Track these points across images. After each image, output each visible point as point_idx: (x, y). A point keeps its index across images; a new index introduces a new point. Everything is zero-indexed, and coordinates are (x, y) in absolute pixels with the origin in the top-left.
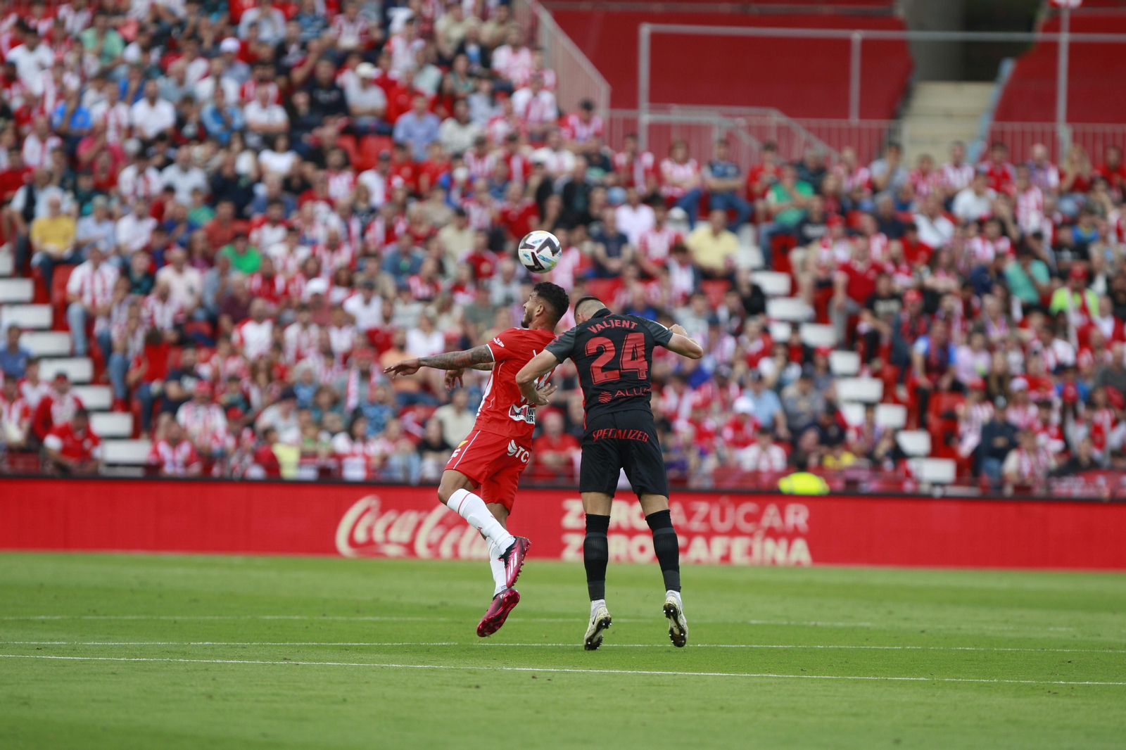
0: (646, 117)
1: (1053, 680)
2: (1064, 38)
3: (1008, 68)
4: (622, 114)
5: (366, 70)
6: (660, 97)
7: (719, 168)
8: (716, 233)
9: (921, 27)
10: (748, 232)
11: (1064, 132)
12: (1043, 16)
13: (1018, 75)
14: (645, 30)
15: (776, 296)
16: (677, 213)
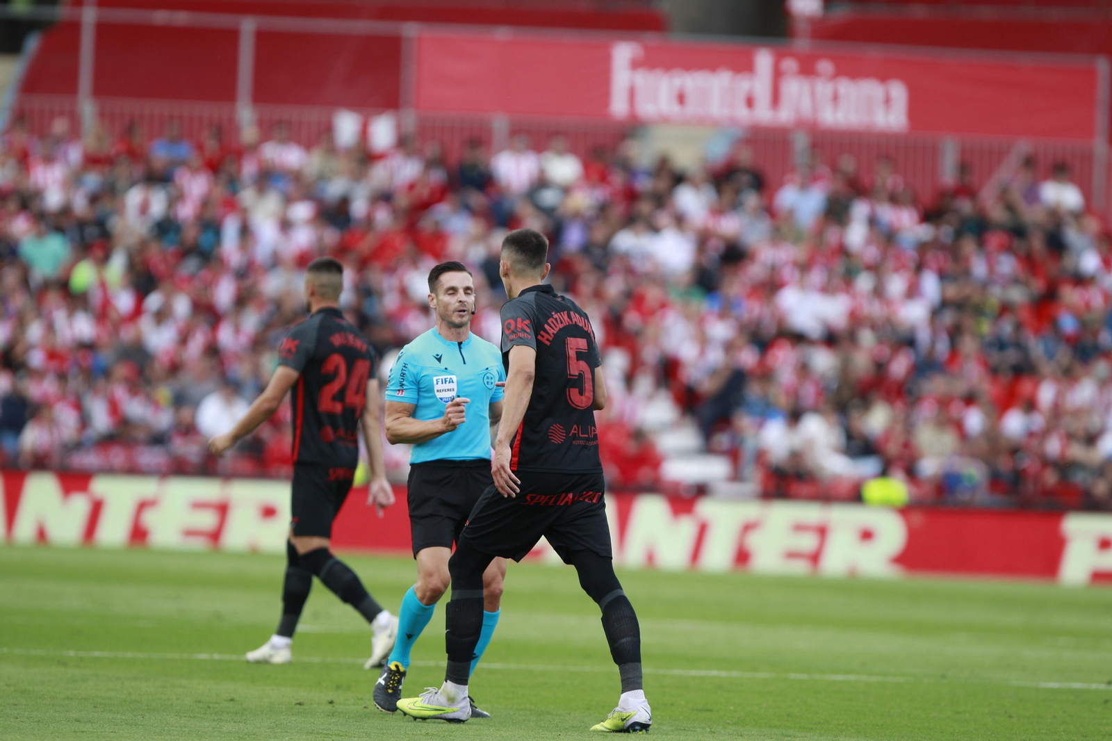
2: (89, 16)
3: (33, 44)
11: (87, 108)
13: (45, 51)
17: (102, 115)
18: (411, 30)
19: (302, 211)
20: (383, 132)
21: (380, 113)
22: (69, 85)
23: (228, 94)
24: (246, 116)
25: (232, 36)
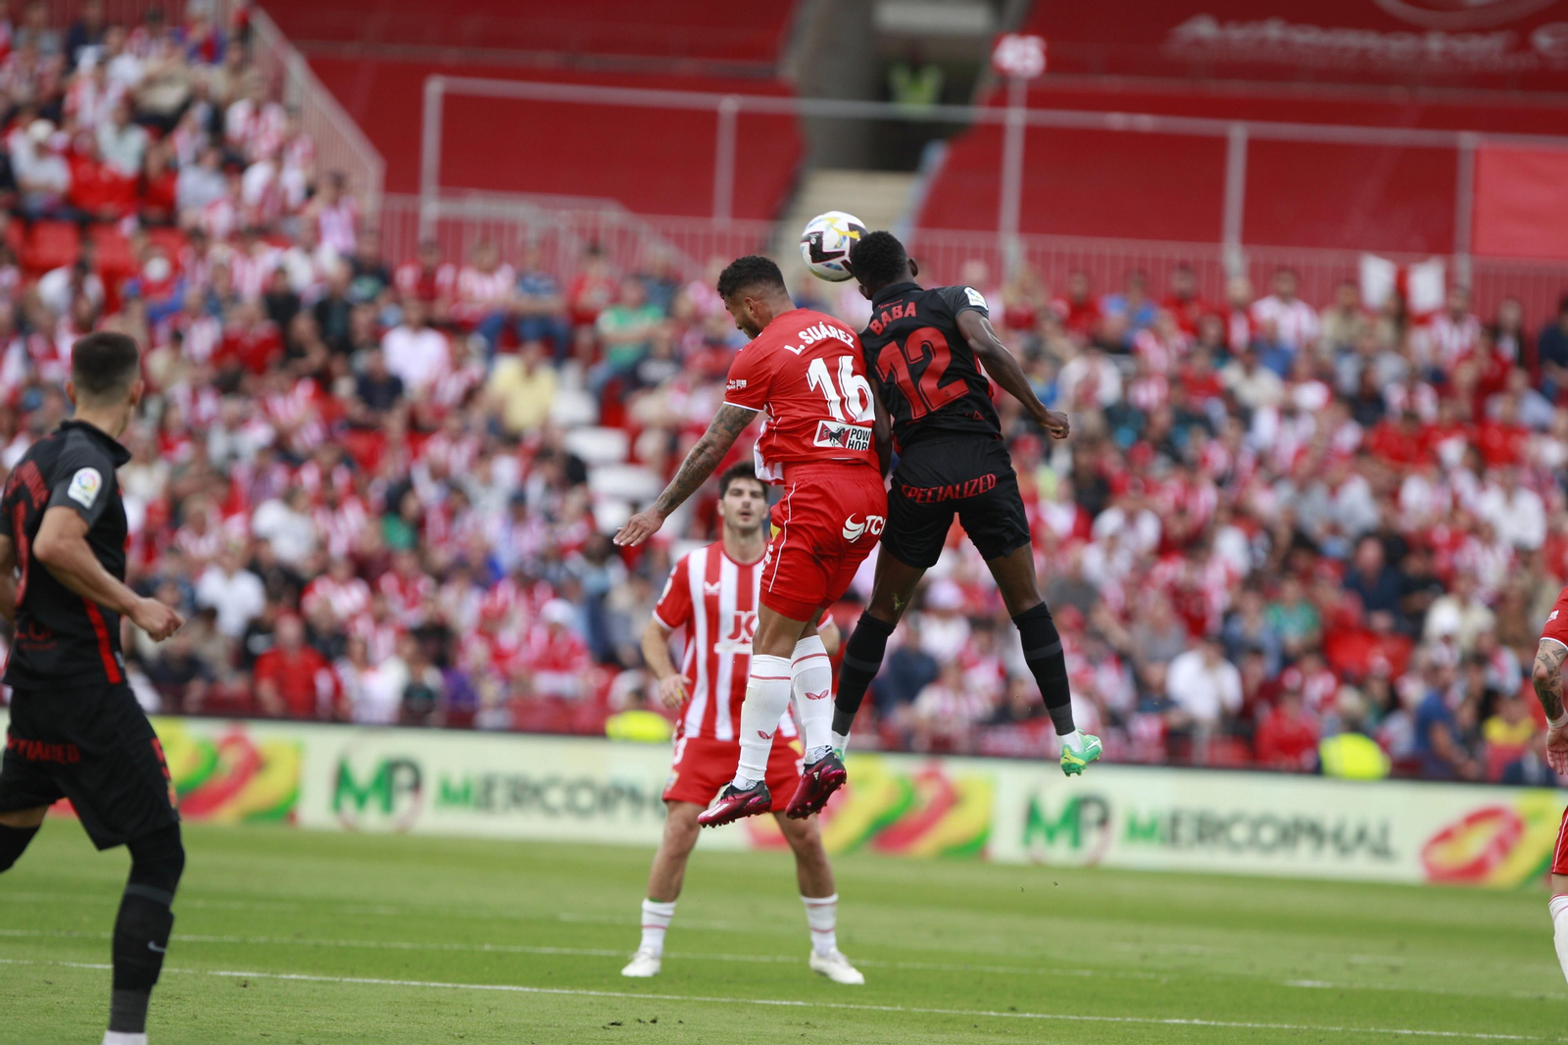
0: (432, 207)
1: (981, 1010)
2: (1016, 118)
3: (936, 156)
4: (399, 202)
5: (41, 130)
6: (453, 180)
7: (531, 281)
8: (529, 372)
9: (818, 93)
10: (572, 373)
11: (1012, 247)
12: (987, 86)
13: (953, 166)
14: (435, 88)
15: (606, 463)
16: (477, 342)
17: (1032, 256)
18: (1468, 140)
19: (1312, 395)
20: (1427, 286)
21: (1423, 260)
22: (986, 217)
23: (1212, 231)
24: (1234, 258)
25: (1218, 147)
